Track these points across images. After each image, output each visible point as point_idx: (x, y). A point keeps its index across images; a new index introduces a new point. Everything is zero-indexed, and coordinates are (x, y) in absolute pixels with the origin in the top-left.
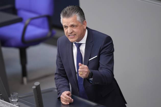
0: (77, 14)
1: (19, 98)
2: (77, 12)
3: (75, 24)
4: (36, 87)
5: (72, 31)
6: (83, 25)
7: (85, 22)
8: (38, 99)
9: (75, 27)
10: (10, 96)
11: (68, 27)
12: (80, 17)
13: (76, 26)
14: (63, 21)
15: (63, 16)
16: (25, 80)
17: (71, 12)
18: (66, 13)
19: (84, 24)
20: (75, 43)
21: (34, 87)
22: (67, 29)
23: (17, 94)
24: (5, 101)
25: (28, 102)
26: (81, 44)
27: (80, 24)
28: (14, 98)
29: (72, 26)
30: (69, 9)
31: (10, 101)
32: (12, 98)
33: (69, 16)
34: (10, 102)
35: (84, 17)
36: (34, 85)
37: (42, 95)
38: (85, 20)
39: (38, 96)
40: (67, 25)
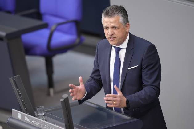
0: (120, 15)
1: (46, 112)
2: (120, 12)
3: (117, 26)
4: (64, 99)
5: (113, 33)
6: (126, 28)
7: (128, 24)
8: (66, 112)
9: (116, 29)
10: (35, 110)
11: (109, 28)
12: (123, 18)
13: (118, 28)
14: (104, 22)
15: (105, 15)
16: (52, 91)
17: (114, 12)
18: (108, 12)
19: (127, 26)
20: (115, 47)
21: (62, 100)
22: (108, 30)
23: (44, 107)
24: (30, 115)
25: (56, 116)
26: (121, 48)
27: (122, 26)
28: (40, 112)
29: (114, 27)
30: (112, 8)
31: (36, 115)
32: (38, 112)
33: (112, 16)
34: (35, 117)
35: (128, 18)
36: (62, 98)
37: (71, 108)
38: (128, 22)
39: (66, 109)
40: (108, 26)
